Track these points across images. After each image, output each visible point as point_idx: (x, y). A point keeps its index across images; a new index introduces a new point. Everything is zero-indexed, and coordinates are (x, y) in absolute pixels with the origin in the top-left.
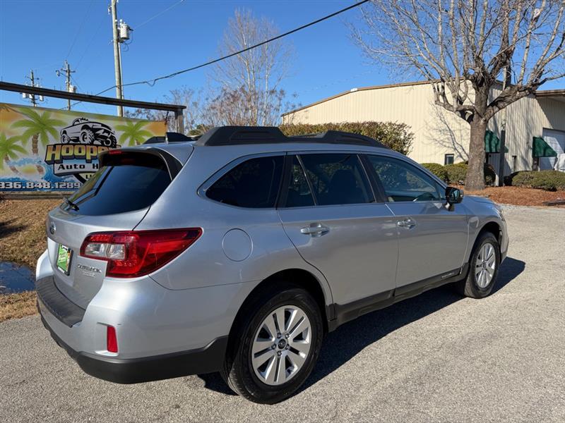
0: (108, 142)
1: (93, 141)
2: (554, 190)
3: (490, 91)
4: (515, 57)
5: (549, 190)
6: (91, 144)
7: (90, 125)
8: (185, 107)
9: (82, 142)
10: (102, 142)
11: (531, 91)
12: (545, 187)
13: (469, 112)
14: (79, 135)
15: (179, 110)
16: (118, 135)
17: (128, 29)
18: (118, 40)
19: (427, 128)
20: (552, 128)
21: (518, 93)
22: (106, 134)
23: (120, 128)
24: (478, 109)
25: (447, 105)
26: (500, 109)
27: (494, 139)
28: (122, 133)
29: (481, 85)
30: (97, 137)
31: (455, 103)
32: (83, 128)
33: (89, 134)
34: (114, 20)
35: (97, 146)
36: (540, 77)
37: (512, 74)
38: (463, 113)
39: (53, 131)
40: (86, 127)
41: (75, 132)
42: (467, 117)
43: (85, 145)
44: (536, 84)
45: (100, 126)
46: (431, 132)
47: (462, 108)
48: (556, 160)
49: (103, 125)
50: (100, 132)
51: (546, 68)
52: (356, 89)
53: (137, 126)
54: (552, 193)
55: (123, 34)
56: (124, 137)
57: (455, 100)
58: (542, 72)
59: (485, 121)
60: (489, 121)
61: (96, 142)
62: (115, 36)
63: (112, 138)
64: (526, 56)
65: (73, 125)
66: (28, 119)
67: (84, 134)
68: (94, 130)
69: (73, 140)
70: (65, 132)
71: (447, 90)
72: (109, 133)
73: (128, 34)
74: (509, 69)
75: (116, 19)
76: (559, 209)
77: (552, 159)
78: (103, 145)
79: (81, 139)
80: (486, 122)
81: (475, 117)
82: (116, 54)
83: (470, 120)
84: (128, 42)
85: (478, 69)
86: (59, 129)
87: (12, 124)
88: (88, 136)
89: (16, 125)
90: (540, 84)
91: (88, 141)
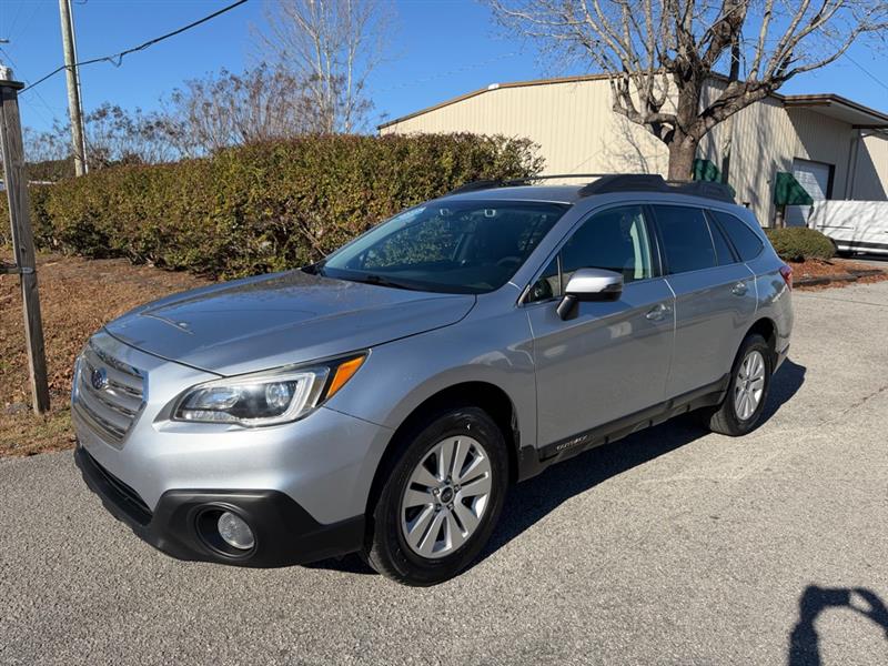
2: (801, 260)
3: (703, 89)
4: (745, 30)
5: (793, 260)
11: (768, 92)
12: (786, 255)
13: (666, 124)
19: (604, 152)
20: (807, 158)
21: (748, 94)
24: (681, 120)
25: (632, 114)
26: (717, 121)
27: (709, 172)
29: (687, 79)
31: (644, 110)
36: (785, 65)
37: (741, 60)
38: (657, 128)
42: (663, 134)
44: (778, 79)
46: (612, 161)
47: (655, 117)
48: (812, 210)
51: (796, 51)
52: (497, 86)
54: (797, 265)
57: (644, 104)
58: (789, 58)
59: (693, 141)
60: (701, 142)
64: (764, 29)
71: (632, 88)
74: (736, 52)
76: (804, 293)
77: (805, 210)
80: (695, 143)
81: (677, 133)
83: (668, 139)
85: (683, 51)
90: (784, 79)
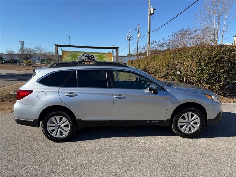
0: (93, 61)
1: (88, 60)
6: (88, 61)
7: (88, 56)
8: (119, 47)
9: (85, 61)
10: (91, 61)
14: (84, 59)
15: (117, 48)
16: (96, 58)
17: (154, 9)
18: (150, 15)
22: (92, 58)
23: (96, 56)
28: (97, 57)
30: (89, 59)
32: (85, 57)
33: (87, 58)
34: (149, 7)
35: (90, 62)
39: (77, 58)
40: (86, 56)
41: (83, 58)
43: (86, 62)
45: (90, 56)
49: (91, 55)
50: (91, 58)
53: (102, 55)
55: (152, 12)
56: (98, 59)
61: (89, 61)
62: (149, 13)
63: (94, 59)
65: (83, 56)
66: (71, 55)
67: (86, 58)
68: (89, 57)
69: (83, 60)
70: (80, 58)
72: (93, 58)
73: (153, 12)
75: (150, 6)
78: (91, 62)
79: (85, 60)
82: (149, 20)
84: (153, 15)
86: (79, 57)
87: (67, 56)
88: (87, 59)
89: (68, 57)
91: (87, 60)
